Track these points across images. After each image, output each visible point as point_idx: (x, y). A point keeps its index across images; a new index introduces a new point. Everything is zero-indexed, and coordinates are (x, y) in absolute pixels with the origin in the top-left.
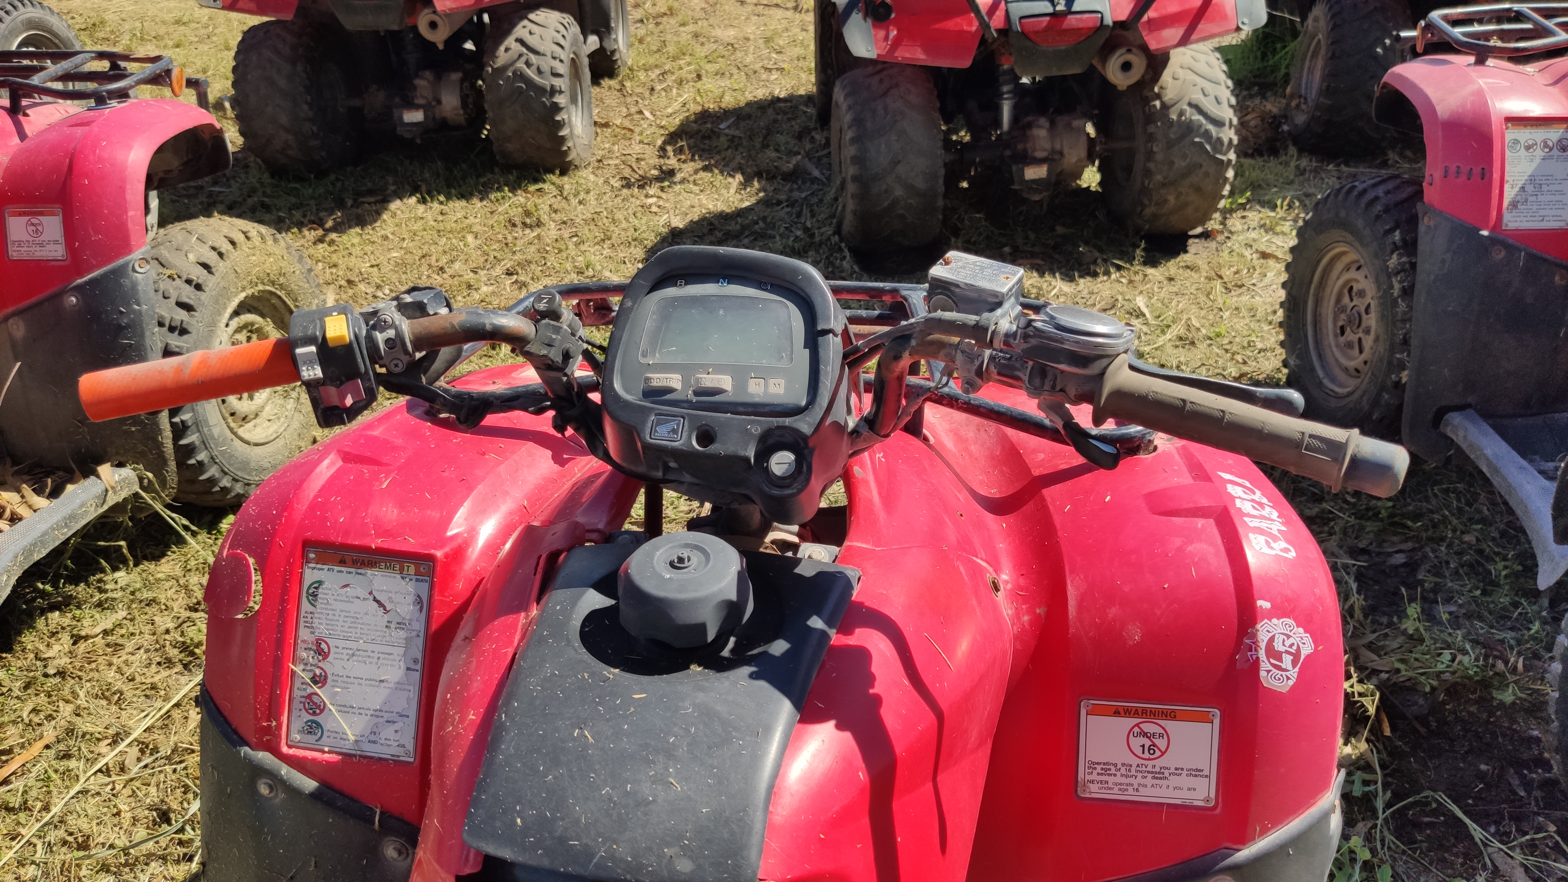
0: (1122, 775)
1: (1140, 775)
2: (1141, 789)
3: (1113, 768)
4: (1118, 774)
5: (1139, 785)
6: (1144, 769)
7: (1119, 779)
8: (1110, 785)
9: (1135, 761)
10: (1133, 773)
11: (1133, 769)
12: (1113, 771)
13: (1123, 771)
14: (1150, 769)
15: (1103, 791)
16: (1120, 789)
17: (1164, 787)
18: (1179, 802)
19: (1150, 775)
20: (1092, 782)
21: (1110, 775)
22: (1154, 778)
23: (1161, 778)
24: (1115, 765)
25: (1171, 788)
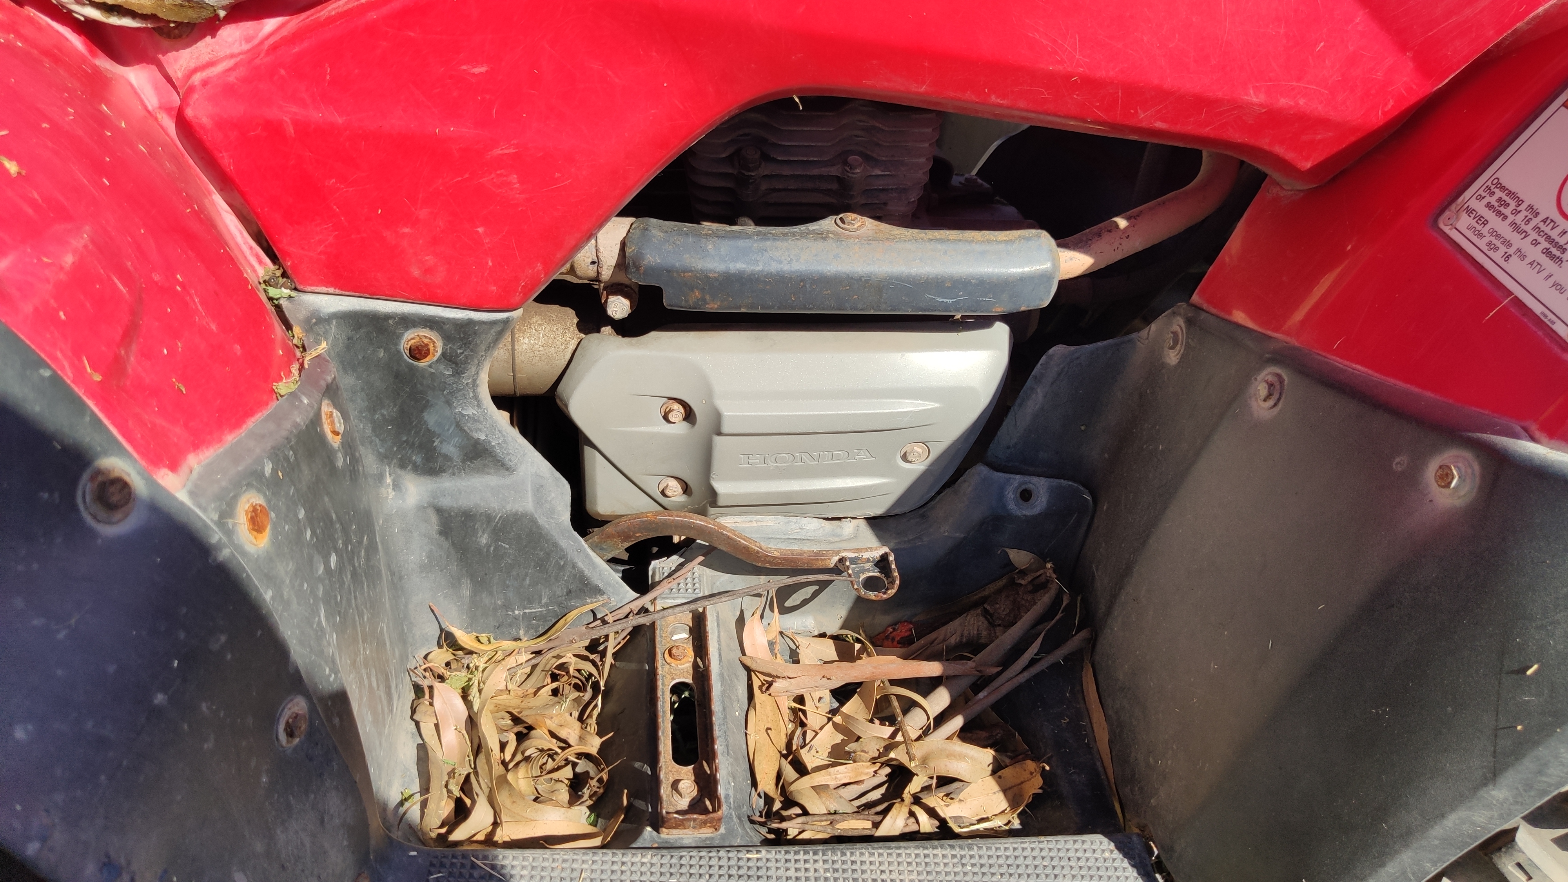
0: (1513, 224)
1: (1534, 235)
2: (1514, 259)
3: (1513, 204)
4: (1511, 218)
5: (1519, 250)
6: (1547, 230)
7: (1504, 229)
8: (1485, 231)
9: (1548, 209)
10: (1528, 228)
11: (1535, 222)
12: (1507, 211)
13: (1519, 219)
14: (1554, 234)
15: (1469, 234)
16: (1489, 244)
17: (1544, 274)
18: (1538, 309)
19: (1545, 244)
20: (1470, 211)
21: (1499, 213)
22: (1547, 252)
23: (1552, 257)
24: (1520, 202)
25: (1551, 281)
